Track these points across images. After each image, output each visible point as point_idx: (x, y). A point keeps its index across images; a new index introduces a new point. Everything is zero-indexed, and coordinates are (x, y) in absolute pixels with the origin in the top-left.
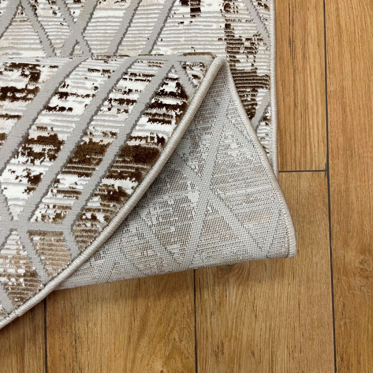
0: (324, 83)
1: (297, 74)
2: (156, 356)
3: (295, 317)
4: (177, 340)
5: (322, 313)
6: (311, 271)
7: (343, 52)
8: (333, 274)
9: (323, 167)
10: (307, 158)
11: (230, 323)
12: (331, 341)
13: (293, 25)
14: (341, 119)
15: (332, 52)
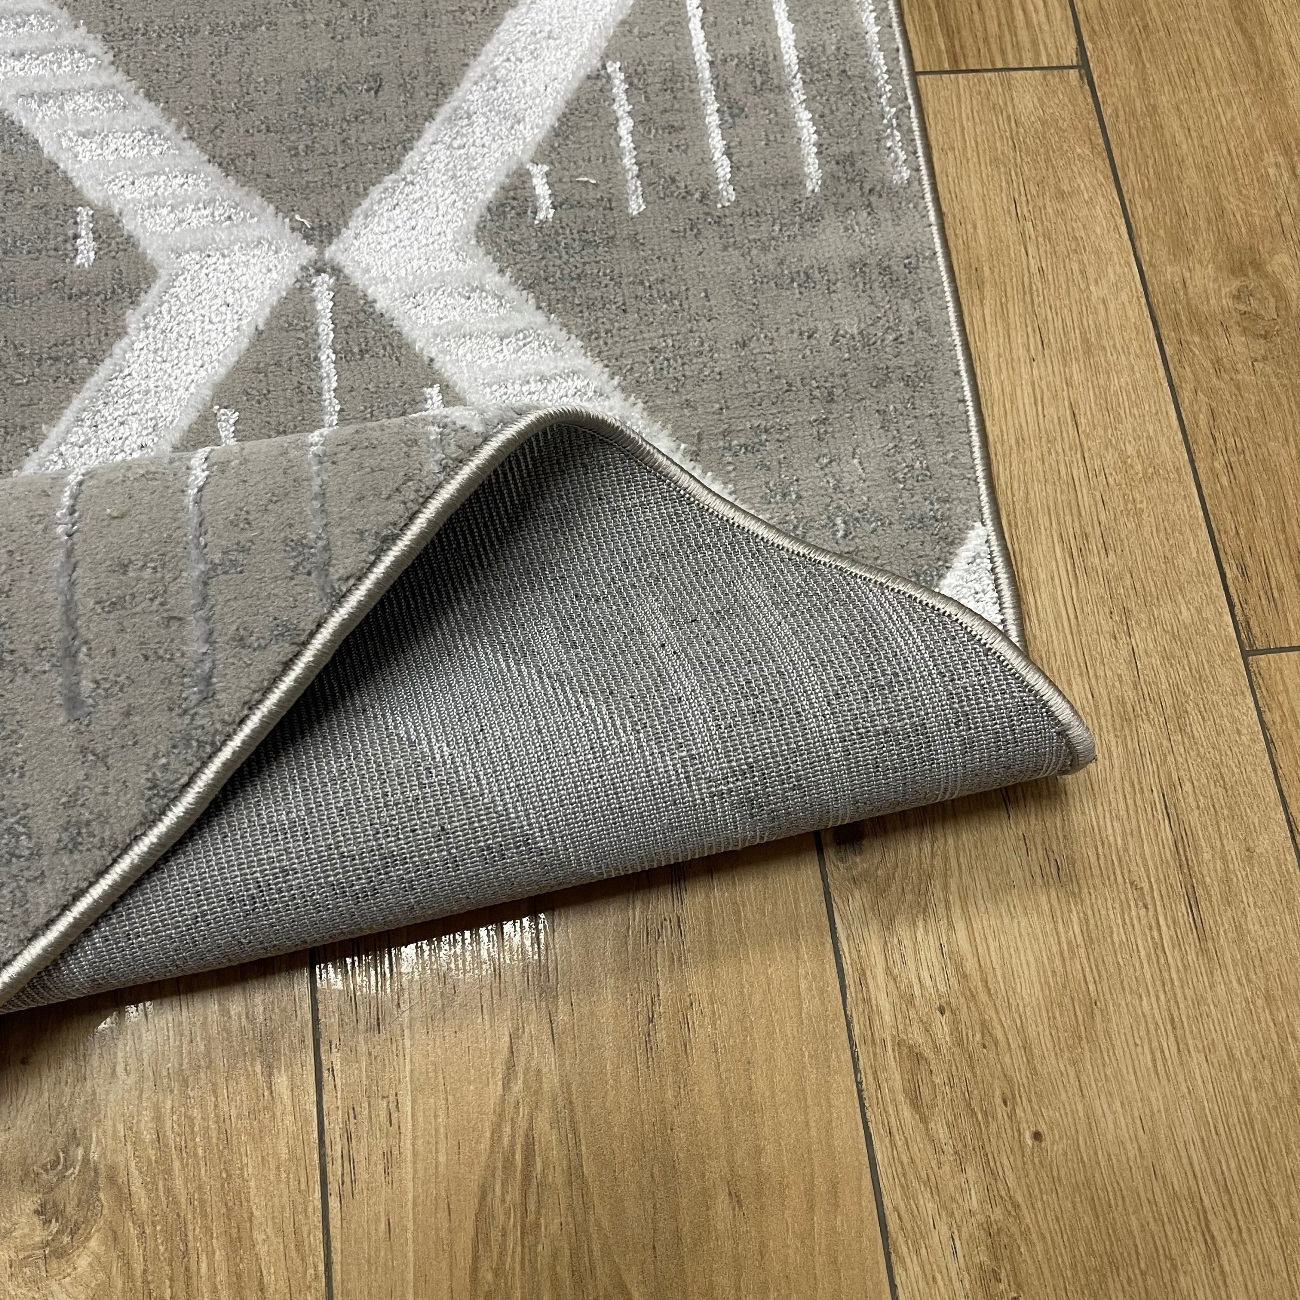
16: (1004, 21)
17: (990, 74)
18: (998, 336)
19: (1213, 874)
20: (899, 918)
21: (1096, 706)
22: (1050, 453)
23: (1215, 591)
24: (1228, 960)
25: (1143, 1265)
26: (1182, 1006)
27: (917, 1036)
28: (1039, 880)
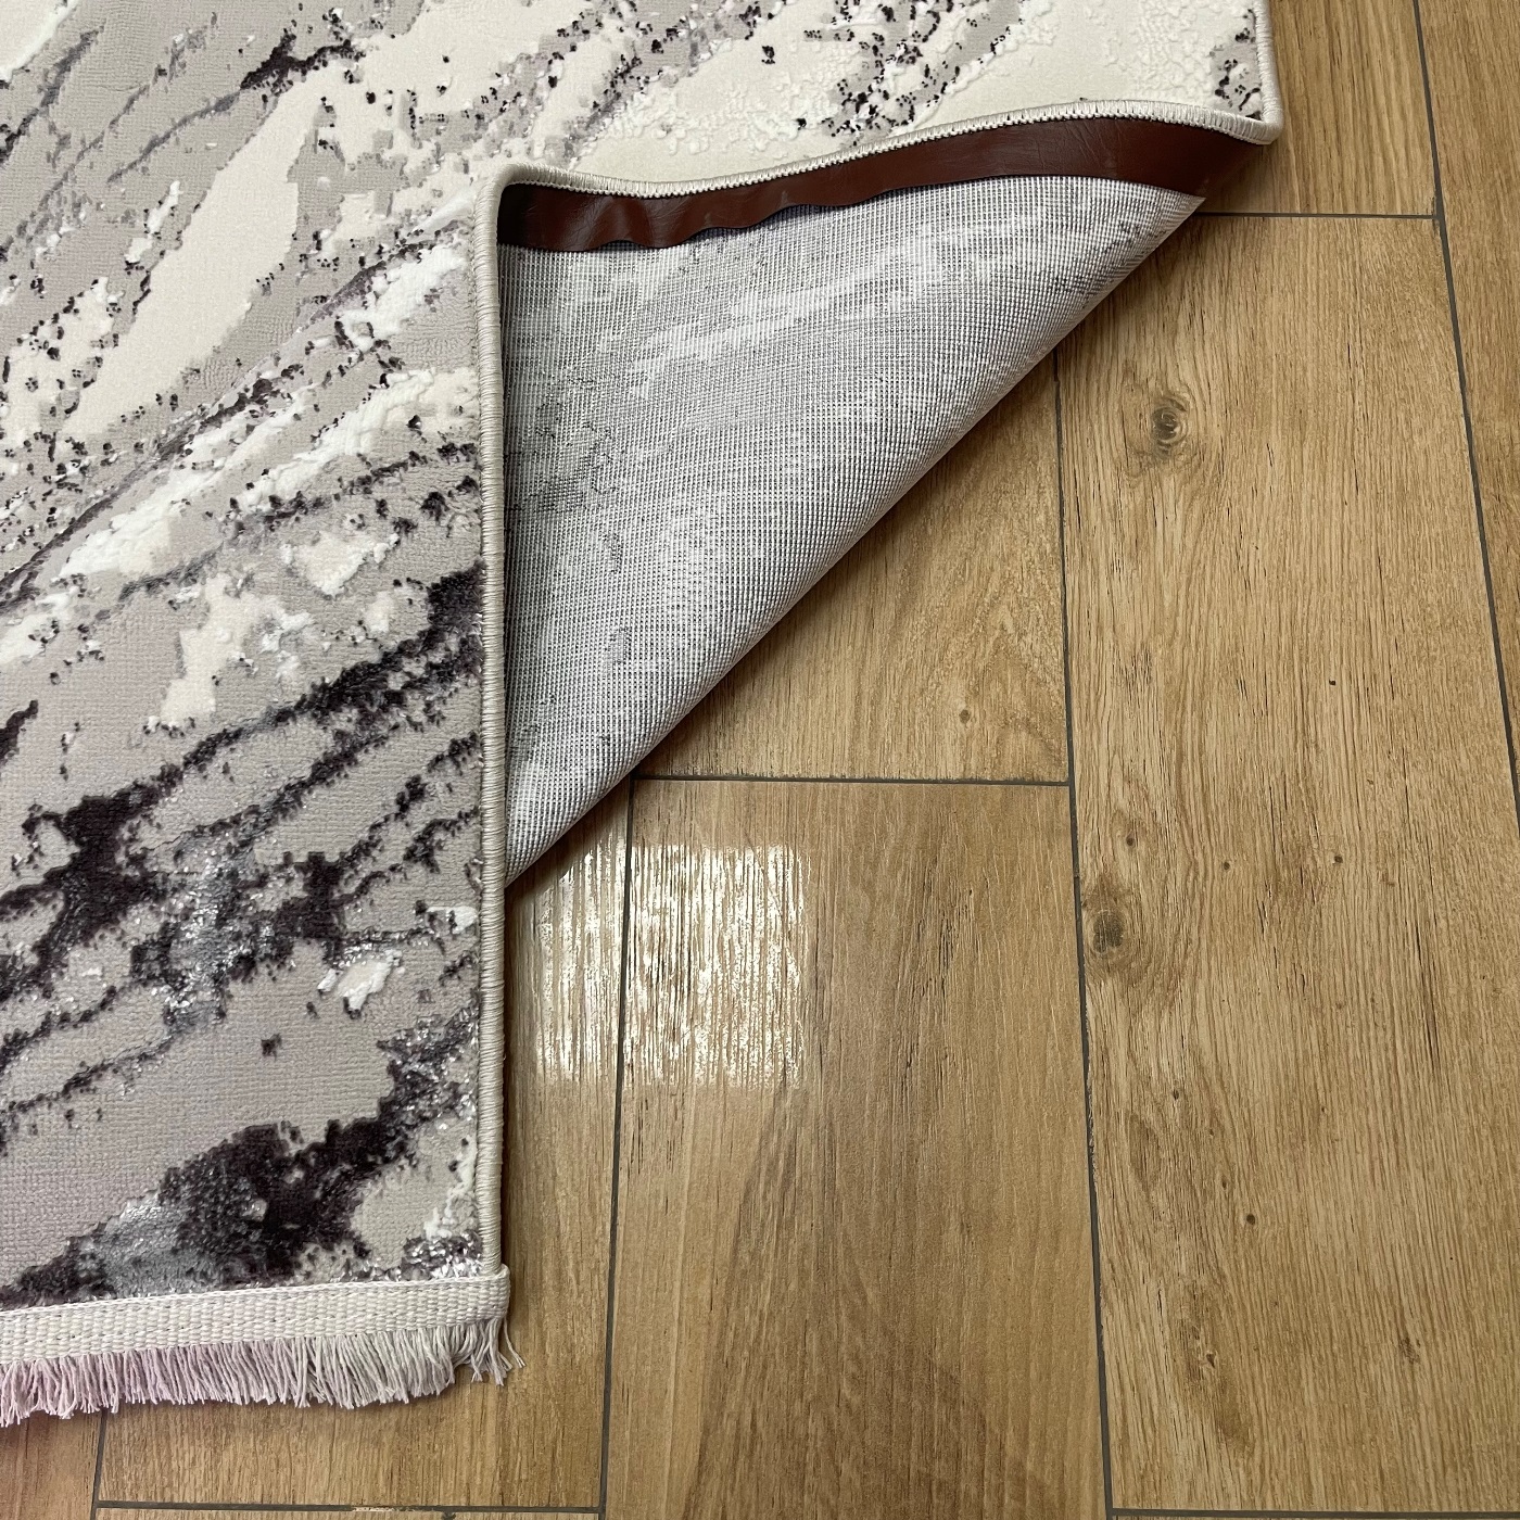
16: (1362, 167)
17: (1341, 220)
18: (1313, 477)
19: (1455, 1008)
20: (1145, 1008)
21: (1362, 840)
22: (1350, 596)
23: (1498, 742)
24: (1460, 1091)
25: (1335, 1348)
26: (1407, 1124)
27: (1150, 1115)
28: (1284, 992)
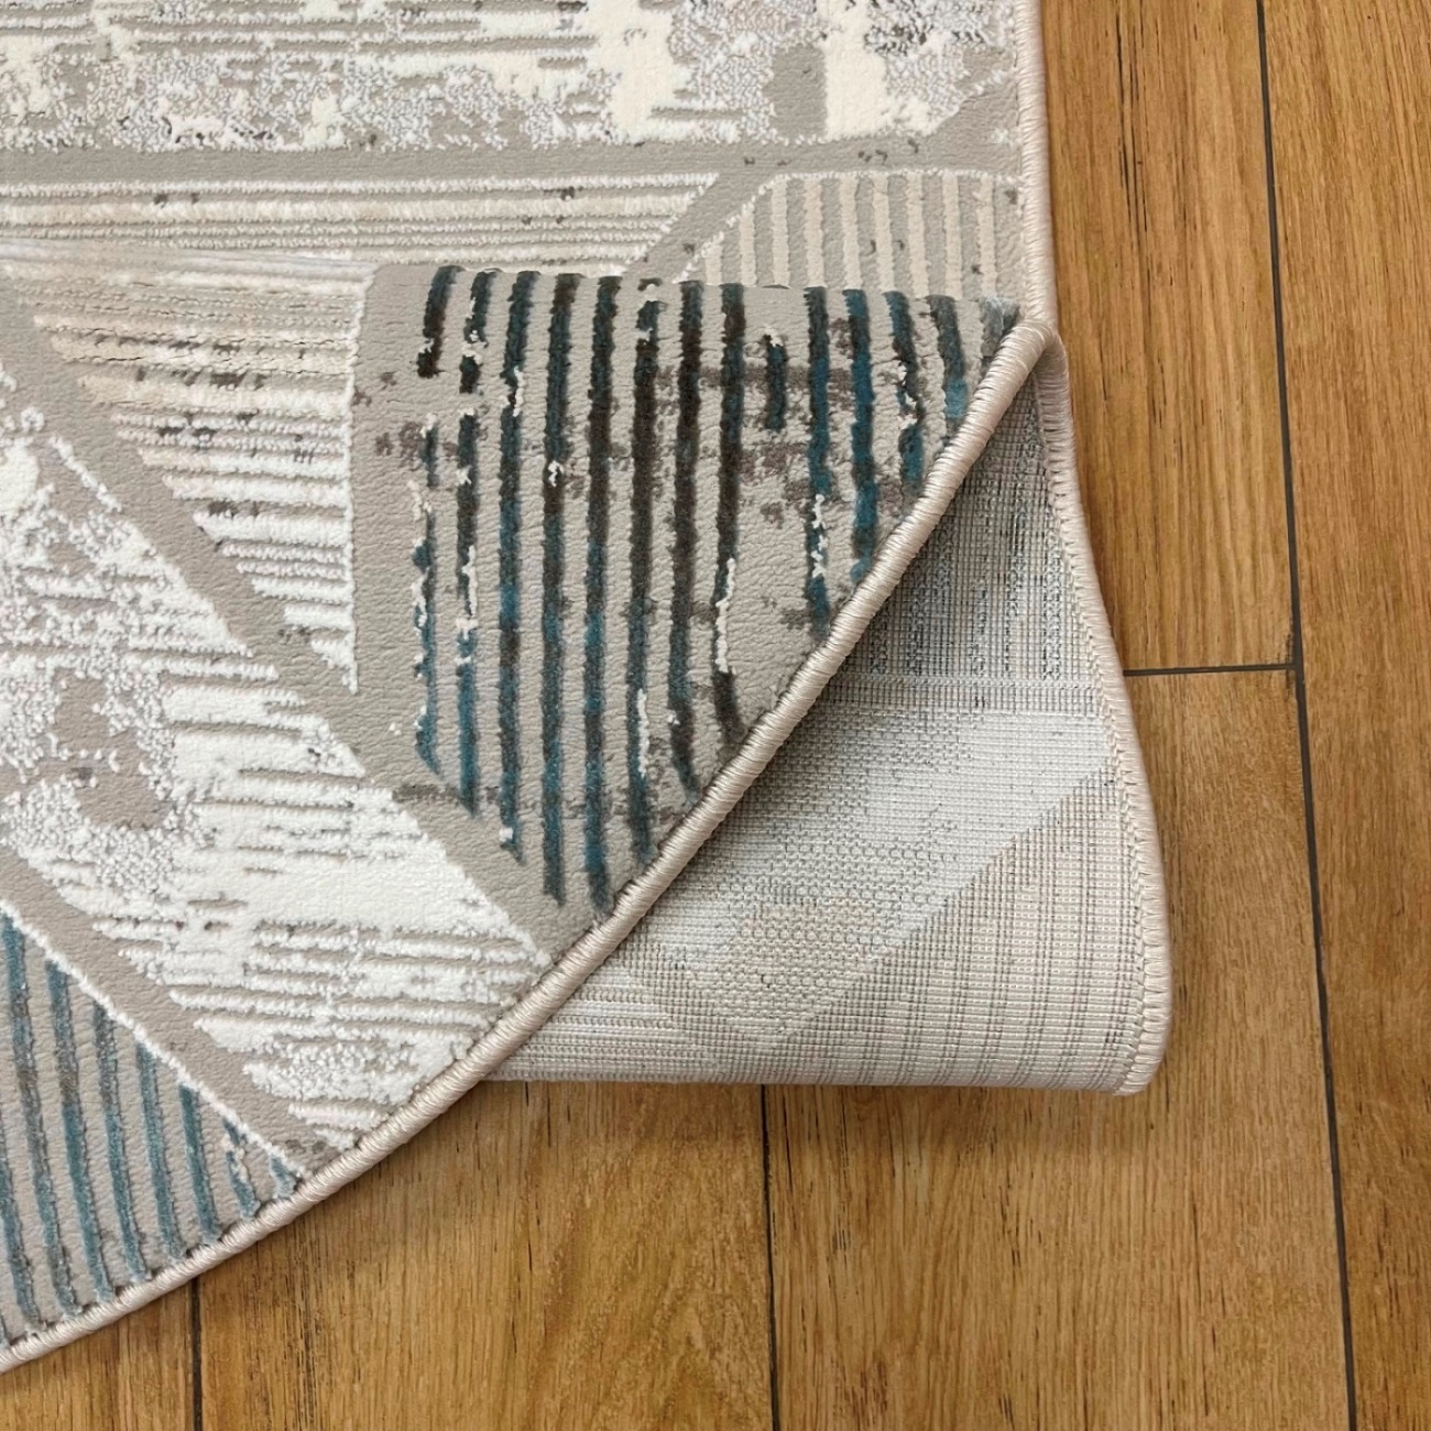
0: (1268, 317)
1: (1160, 290)
2: (616, 1407)
3: (1177, 1264)
4: (699, 1344)
5: (1294, 1248)
6: (1240, 1073)
7: (1346, 191)
8: (1336, 1089)
9: (1277, 650)
10: (1208, 617)
11: (910, 1283)
12: (1336, 1366)
13: (1135, 97)
14: (1347, 459)
15: (1300, 194)
